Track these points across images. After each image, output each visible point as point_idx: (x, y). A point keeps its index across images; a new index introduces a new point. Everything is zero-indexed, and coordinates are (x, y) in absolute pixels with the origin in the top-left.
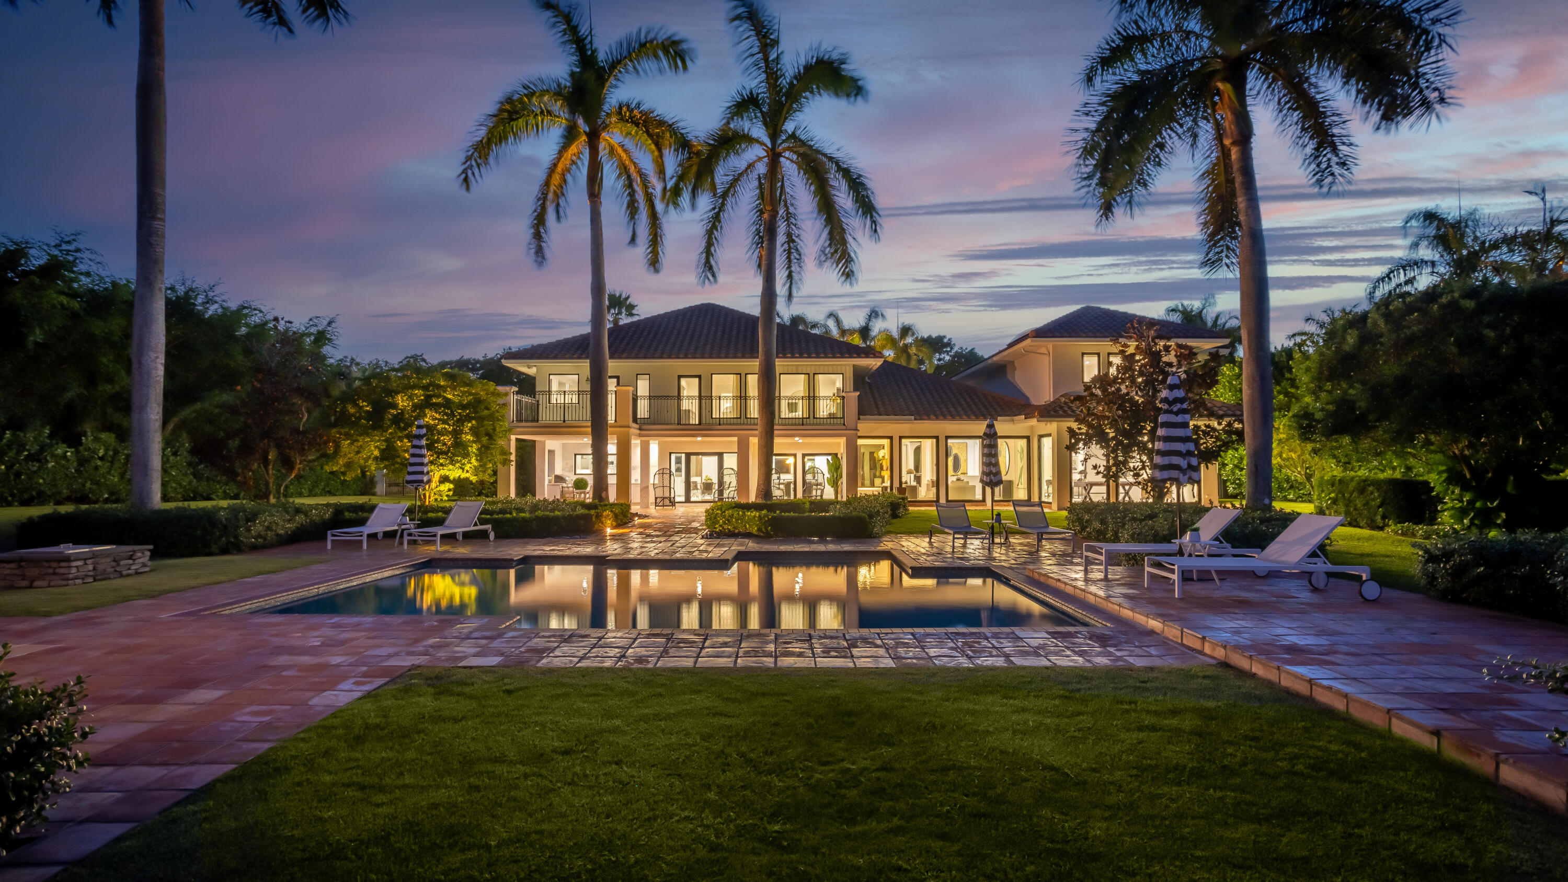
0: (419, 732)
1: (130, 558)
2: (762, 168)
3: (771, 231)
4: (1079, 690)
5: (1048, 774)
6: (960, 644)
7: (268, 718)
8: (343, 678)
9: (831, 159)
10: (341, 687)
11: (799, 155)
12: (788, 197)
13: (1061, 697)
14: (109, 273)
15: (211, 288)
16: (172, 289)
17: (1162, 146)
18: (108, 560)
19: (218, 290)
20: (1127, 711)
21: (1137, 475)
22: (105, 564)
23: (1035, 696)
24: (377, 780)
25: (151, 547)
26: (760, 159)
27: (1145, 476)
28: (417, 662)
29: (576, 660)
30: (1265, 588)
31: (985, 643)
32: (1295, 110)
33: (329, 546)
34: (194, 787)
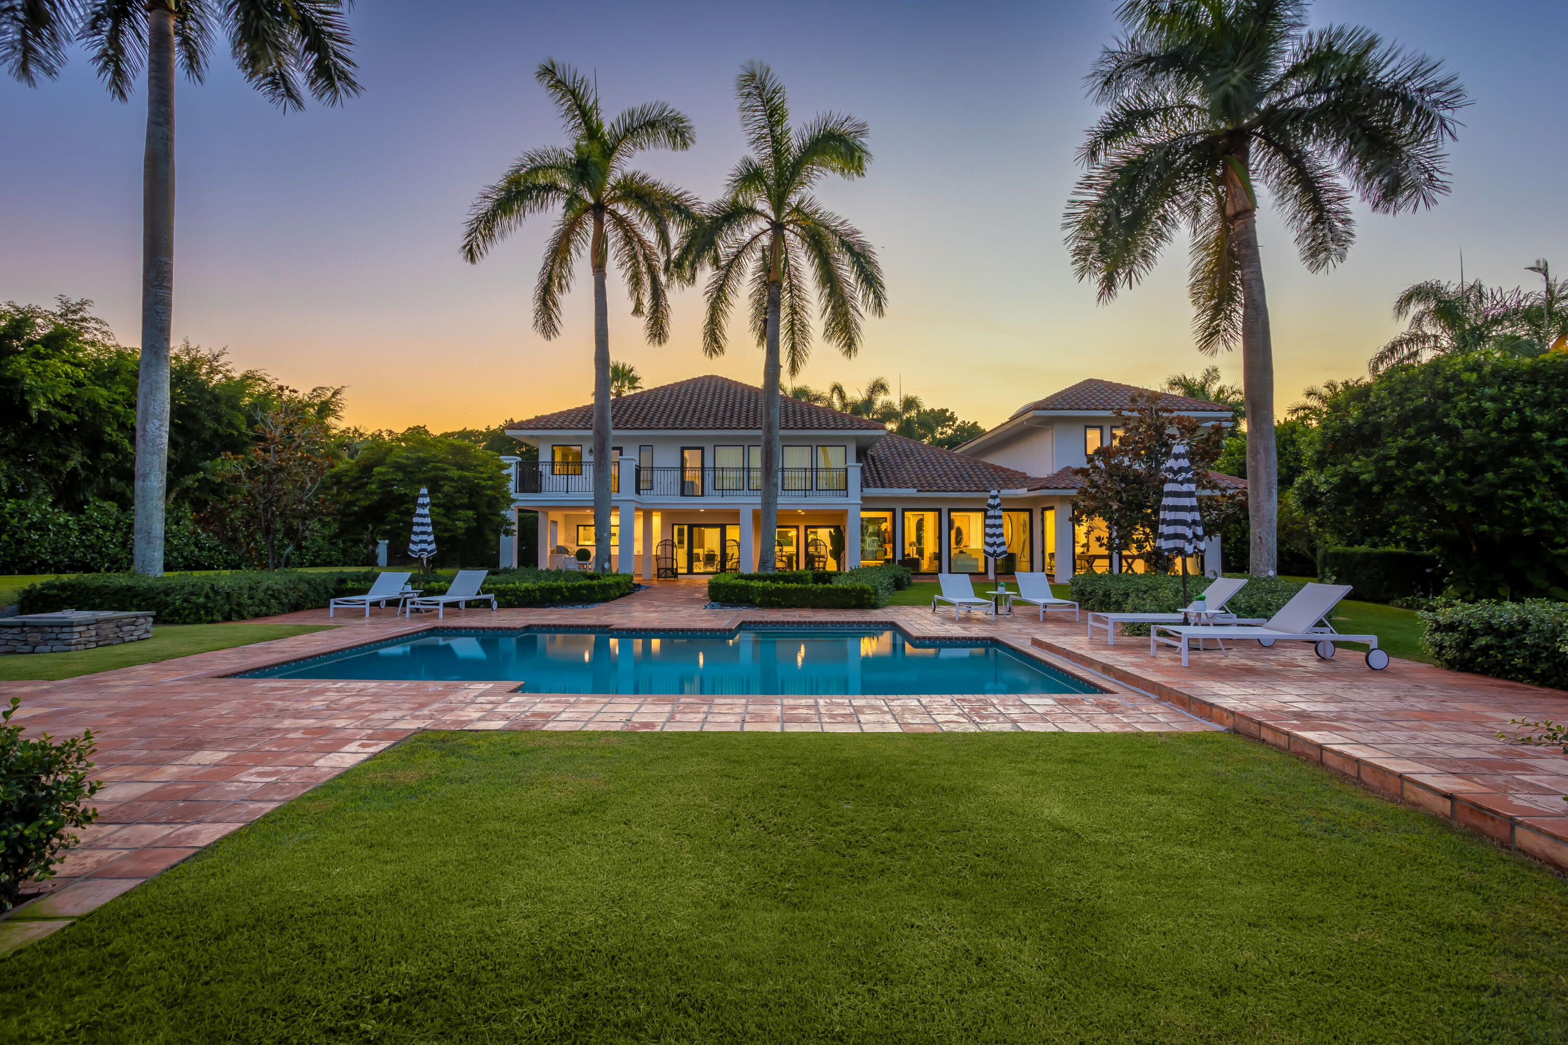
0: (425, 793)
1: (133, 624)
2: (765, 240)
3: (775, 303)
4: (1088, 754)
5: (1059, 835)
6: (966, 710)
7: (274, 779)
8: (349, 741)
9: (834, 232)
10: (346, 748)
11: (803, 228)
12: (792, 269)
13: (1069, 761)
14: (114, 343)
15: (216, 358)
16: (177, 358)
17: (1164, 219)
18: (111, 625)
19: (222, 360)
20: (1137, 775)
21: (1140, 547)
22: (108, 629)
23: (1044, 761)
24: (385, 838)
25: (154, 613)
26: (764, 232)
27: (1148, 548)
28: (422, 725)
29: (582, 724)
30: (1271, 657)
31: (991, 709)
32: (1295, 184)
33: (331, 615)
34: (202, 845)
